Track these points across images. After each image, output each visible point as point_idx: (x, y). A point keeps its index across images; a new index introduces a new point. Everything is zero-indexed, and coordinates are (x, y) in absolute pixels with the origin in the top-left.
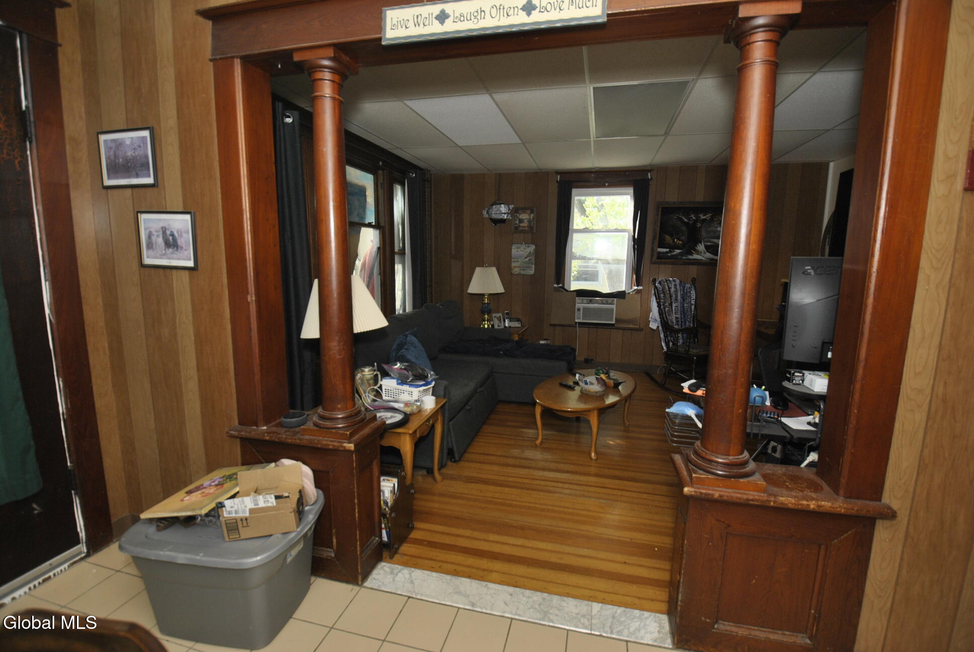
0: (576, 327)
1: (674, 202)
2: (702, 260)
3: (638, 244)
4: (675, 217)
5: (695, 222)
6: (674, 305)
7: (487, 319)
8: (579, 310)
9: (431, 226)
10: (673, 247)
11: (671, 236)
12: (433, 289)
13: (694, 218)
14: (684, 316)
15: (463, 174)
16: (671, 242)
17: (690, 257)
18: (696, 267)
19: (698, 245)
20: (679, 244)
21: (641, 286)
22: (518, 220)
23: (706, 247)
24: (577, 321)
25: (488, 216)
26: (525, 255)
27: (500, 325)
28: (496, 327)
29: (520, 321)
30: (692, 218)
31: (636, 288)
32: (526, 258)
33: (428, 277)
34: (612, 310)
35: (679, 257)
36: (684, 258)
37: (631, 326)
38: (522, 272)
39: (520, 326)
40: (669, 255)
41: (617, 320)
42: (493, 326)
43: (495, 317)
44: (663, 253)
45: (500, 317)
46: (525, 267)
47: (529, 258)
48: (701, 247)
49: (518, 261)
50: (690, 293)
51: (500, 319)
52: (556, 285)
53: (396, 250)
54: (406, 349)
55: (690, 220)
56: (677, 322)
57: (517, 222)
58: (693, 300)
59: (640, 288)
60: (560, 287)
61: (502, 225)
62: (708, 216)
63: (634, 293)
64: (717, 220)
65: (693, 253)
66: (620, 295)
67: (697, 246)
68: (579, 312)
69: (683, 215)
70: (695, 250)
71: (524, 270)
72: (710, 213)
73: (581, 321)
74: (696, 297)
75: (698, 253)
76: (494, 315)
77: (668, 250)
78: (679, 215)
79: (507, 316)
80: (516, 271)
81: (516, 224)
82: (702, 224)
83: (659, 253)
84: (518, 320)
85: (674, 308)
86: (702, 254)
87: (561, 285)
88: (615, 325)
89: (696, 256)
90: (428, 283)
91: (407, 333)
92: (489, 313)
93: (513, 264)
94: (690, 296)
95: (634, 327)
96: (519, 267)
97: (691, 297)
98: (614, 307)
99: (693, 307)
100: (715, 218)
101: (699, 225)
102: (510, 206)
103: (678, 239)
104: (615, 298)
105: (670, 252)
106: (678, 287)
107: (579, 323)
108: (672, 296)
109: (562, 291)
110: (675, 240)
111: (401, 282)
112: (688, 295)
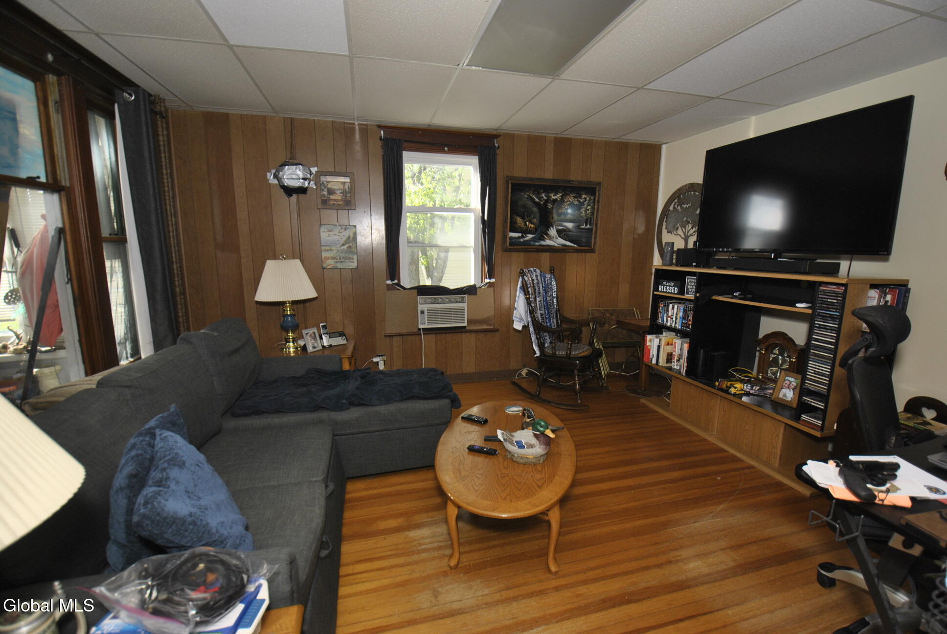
0: (421, 334)
1: (524, 177)
2: (554, 246)
3: (488, 227)
4: (526, 196)
5: (547, 202)
6: (538, 300)
7: (293, 338)
8: (422, 312)
9: (174, 193)
10: (525, 232)
11: (523, 218)
12: (188, 299)
13: (545, 198)
14: (548, 312)
15: (227, 114)
16: (523, 225)
17: (543, 243)
18: (548, 254)
19: (549, 229)
20: (531, 227)
21: (494, 278)
22: (326, 190)
23: (558, 231)
24: (421, 326)
25: (277, 182)
26: (342, 241)
27: (316, 345)
28: (310, 349)
29: (345, 335)
30: (543, 197)
31: (488, 281)
32: (343, 245)
33: (176, 279)
34: (463, 309)
35: (532, 243)
36: (537, 244)
37: (485, 327)
38: (339, 266)
39: (345, 342)
40: (522, 240)
41: (468, 322)
42: (304, 348)
43: (307, 334)
44: (515, 238)
45: (314, 333)
46: (343, 257)
47: (347, 246)
48: (553, 232)
49: (331, 250)
50: (551, 284)
51: (315, 336)
52: (389, 282)
53: (105, 232)
54: (159, 483)
55: (541, 200)
56: (543, 318)
57: (325, 193)
58: (555, 292)
59: (493, 280)
60: (395, 284)
61: (301, 196)
62: (558, 196)
63: (486, 287)
64: (567, 201)
65: (546, 239)
66: (470, 290)
67: (549, 231)
68: (423, 315)
69: (534, 194)
70: (547, 235)
71: (341, 262)
72: (560, 193)
73: (426, 326)
74: (557, 289)
75: (550, 238)
76: (304, 332)
77: (520, 235)
78: (530, 193)
79: (325, 331)
80: (330, 263)
81: (324, 196)
82: (553, 205)
83: (511, 238)
84: (341, 334)
85: (538, 303)
86: (554, 239)
87: (396, 281)
88: (467, 328)
89: (548, 242)
90: (178, 290)
91: (152, 423)
92: (295, 328)
93: (324, 255)
94: (551, 288)
95: (489, 327)
96: (334, 258)
97: (553, 289)
98: (465, 305)
99: (555, 300)
100: (565, 198)
101: (550, 206)
102: (311, 169)
103: (531, 222)
104: (465, 294)
105: (522, 237)
106: (539, 278)
107: (424, 329)
108: (536, 289)
109: (399, 289)
110: (527, 223)
111: (121, 290)
112: (550, 287)
